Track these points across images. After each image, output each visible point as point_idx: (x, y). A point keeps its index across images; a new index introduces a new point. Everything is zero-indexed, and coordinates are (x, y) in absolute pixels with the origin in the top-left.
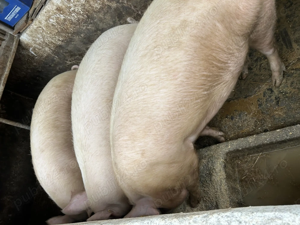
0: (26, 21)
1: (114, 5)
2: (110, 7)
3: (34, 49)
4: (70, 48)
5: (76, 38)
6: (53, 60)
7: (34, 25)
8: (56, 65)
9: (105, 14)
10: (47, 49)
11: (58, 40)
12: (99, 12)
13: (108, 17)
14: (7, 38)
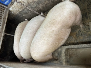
0: (11, 5)
1: (36, 1)
2: (35, 1)
3: (13, 12)
4: (24, 12)
5: (26, 9)
6: (19, 15)
7: (13, 6)
8: (20, 16)
9: (34, 3)
10: (17, 12)
11: (20, 10)
12: (32, 3)
13: (35, 4)
14: (5, 9)
